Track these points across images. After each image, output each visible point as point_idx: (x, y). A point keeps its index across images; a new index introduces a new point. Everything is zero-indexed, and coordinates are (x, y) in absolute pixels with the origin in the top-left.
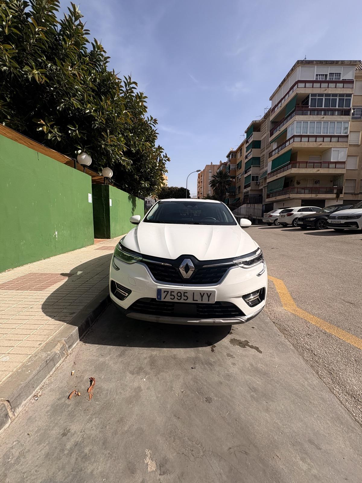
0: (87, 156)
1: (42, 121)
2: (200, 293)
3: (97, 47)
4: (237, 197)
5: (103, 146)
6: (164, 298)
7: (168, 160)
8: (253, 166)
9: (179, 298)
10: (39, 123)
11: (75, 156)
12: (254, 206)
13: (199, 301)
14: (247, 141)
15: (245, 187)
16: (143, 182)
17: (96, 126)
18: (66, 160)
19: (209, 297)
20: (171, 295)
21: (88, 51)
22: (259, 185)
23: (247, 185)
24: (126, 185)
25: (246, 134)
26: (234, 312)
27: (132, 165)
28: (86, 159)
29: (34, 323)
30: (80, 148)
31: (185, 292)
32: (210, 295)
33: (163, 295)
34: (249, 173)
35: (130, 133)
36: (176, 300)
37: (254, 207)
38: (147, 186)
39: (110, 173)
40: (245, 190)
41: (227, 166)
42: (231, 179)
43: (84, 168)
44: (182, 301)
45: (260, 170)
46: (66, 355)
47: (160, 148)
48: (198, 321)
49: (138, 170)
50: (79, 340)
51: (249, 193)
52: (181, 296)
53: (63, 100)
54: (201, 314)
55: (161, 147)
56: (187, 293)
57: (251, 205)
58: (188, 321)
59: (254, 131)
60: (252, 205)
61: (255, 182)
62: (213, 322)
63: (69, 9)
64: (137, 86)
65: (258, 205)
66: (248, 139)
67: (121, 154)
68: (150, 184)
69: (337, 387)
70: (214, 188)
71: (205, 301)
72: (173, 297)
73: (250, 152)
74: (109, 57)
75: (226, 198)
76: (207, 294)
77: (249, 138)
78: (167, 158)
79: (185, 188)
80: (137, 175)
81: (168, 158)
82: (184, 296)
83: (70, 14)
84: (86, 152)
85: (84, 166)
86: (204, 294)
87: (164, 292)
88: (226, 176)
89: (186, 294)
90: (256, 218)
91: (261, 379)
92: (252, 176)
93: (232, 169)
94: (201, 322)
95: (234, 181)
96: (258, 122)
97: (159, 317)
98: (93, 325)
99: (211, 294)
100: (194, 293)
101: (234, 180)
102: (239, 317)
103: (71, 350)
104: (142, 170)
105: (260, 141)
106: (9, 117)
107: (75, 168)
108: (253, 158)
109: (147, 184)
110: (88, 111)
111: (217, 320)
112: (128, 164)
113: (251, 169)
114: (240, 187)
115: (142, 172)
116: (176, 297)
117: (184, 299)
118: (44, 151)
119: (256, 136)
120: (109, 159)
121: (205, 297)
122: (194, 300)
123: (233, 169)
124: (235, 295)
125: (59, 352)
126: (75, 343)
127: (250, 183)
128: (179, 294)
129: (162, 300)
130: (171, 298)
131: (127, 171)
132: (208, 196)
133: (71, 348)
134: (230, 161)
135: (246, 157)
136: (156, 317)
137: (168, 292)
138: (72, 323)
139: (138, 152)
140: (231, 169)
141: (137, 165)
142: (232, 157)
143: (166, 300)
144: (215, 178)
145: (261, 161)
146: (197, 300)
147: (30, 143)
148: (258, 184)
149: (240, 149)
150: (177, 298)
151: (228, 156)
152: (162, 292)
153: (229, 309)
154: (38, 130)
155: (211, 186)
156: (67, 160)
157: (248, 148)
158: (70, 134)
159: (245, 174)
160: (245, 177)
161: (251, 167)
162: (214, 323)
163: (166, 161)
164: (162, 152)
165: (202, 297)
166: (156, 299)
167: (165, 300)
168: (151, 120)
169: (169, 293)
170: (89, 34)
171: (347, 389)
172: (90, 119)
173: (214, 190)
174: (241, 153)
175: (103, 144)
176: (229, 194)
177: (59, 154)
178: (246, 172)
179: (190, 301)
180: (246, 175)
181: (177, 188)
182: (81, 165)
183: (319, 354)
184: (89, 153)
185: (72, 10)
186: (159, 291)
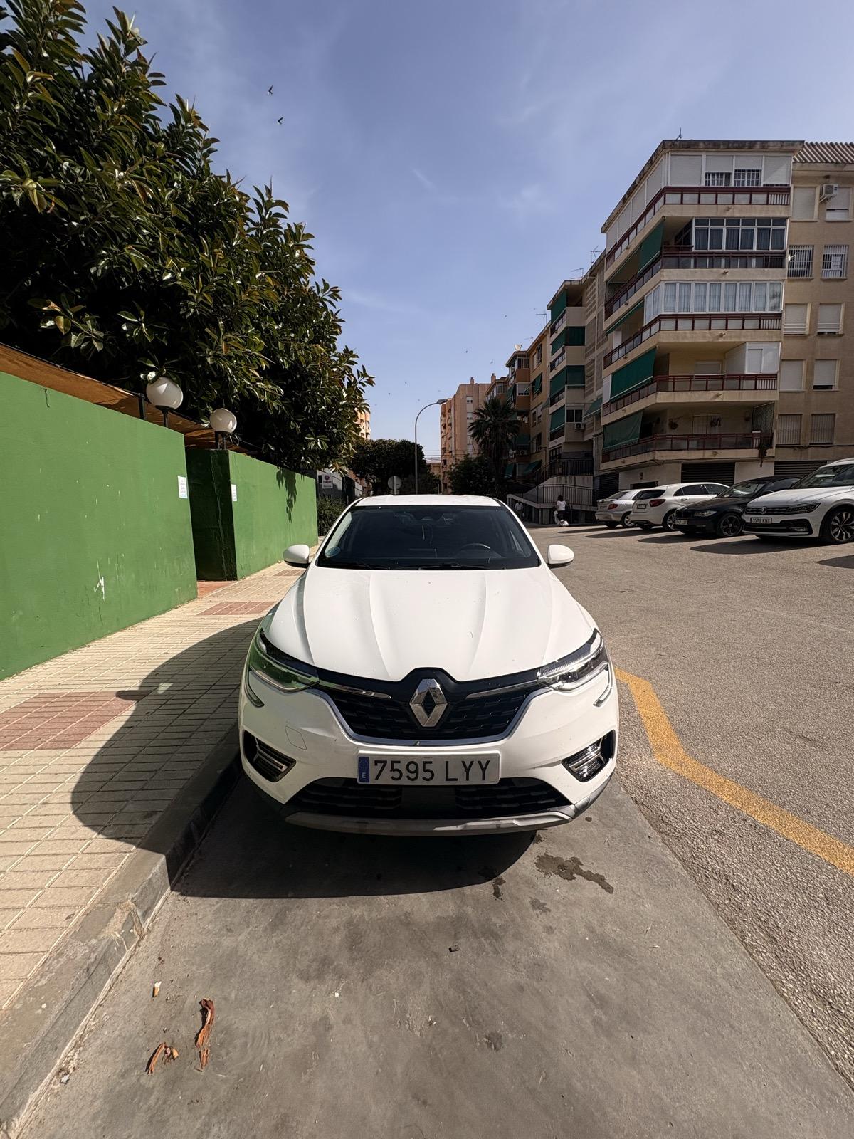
0: (172, 385)
1: (52, 304)
2: (463, 762)
3: (182, 114)
4: (535, 459)
5: (209, 360)
6: (377, 779)
7: (370, 382)
8: (568, 388)
9: (413, 776)
10: (45, 308)
11: (140, 387)
12: (575, 481)
13: (462, 782)
14: (552, 329)
15: (553, 436)
16: (312, 439)
17: (190, 311)
18: (119, 397)
19: (484, 770)
20: (393, 770)
21: (163, 126)
22: (583, 431)
23: (555, 432)
24: (271, 447)
25: (550, 311)
26: (543, 800)
27: (282, 399)
28: (168, 393)
29: (53, 852)
30: (153, 366)
31: (427, 761)
32: (485, 764)
33: (374, 771)
34: (559, 404)
35: (274, 322)
36: (404, 782)
37: (575, 483)
38: (322, 446)
39: (231, 422)
40: (552, 444)
41: (509, 388)
42: (519, 418)
43: (163, 415)
44: (420, 782)
45: (586, 395)
46: (139, 938)
47: (348, 353)
48: (459, 828)
49: (297, 408)
50: (169, 888)
51: (562, 450)
52: (416, 771)
53: (104, 252)
54: (466, 808)
55: (352, 352)
56: (431, 762)
57: (568, 480)
58: (436, 829)
59: (568, 305)
60: (570, 480)
61: (575, 423)
62: (495, 827)
63: (110, 23)
64: (287, 211)
65: (583, 479)
66: (556, 323)
67: (254, 375)
68: (327, 442)
69: (791, 977)
70: (480, 441)
71: (475, 780)
72: (397, 775)
73: (562, 354)
74: (215, 140)
75: (509, 463)
76: (480, 762)
77: (558, 321)
78: (367, 378)
79: (412, 441)
80: (295, 421)
81: (370, 377)
82: (425, 770)
83: (114, 38)
84: (167, 376)
85: (165, 410)
86: (472, 762)
87: (376, 764)
88: (506, 410)
89: (428, 767)
90: (579, 509)
91: (616, 969)
92: (567, 411)
93: (519, 394)
94: (468, 829)
95: (526, 422)
96: (577, 283)
97: (367, 823)
98: (204, 838)
99: (488, 762)
100: (447, 763)
101: (526, 419)
102: (557, 808)
103: (149, 920)
104: (308, 410)
105: (583, 328)
107: (142, 417)
108: (569, 369)
109: (321, 443)
110: (169, 276)
111: (504, 822)
112: (273, 397)
113: (564, 393)
114: (539, 436)
115: (306, 414)
116: (405, 773)
117: (424, 778)
119: (572, 317)
120: (226, 387)
121: (476, 769)
122: (447, 779)
123: (522, 394)
124: (544, 762)
125: (119, 936)
126: (159, 900)
127: (563, 427)
128: (412, 767)
129: (372, 782)
130: (393, 778)
131: (271, 412)
132: (468, 458)
133: (149, 916)
134: (514, 374)
135: (553, 366)
136: (358, 822)
137: (385, 763)
138: (150, 844)
139: (296, 366)
140: (517, 394)
141: (296, 396)
142: (519, 366)
143: (380, 782)
144: (483, 417)
145: (586, 374)
146: (456, 780)
147: (26, 364)
148: (582, 428)
149: (538, 346)
150: (408, 777)
151: (510, 364)
152: (371, 763)
153: (532, 794)
154: (43, 327)
155: (473, 436)
156: (121, 398)
157: (555, 346)
158: (125, 332)
159: (551, 406)
160: (550, 412)
161: (563, 390)
162: (498, 827)
163: (364, 385)
164: (353, 363)
165: (467, 770)
166: (356, 779)
167: (378, 783)
168: (324, 290)
169: (389, 764)
170: (162, 83)
171: (813, 982)
172: (175, 294)
173: (481, 444)
174: (540, 356)
175: (210, 356)
176: (515, 452)
177: (99, 384)
178: (553, 402)
179: (439, 780)
180: (553, 409)
181: (393, 441)
182: (158, 407)
183: (743, 885)
184: (175, 379)
185: (118, 26)
186: (363, 761)
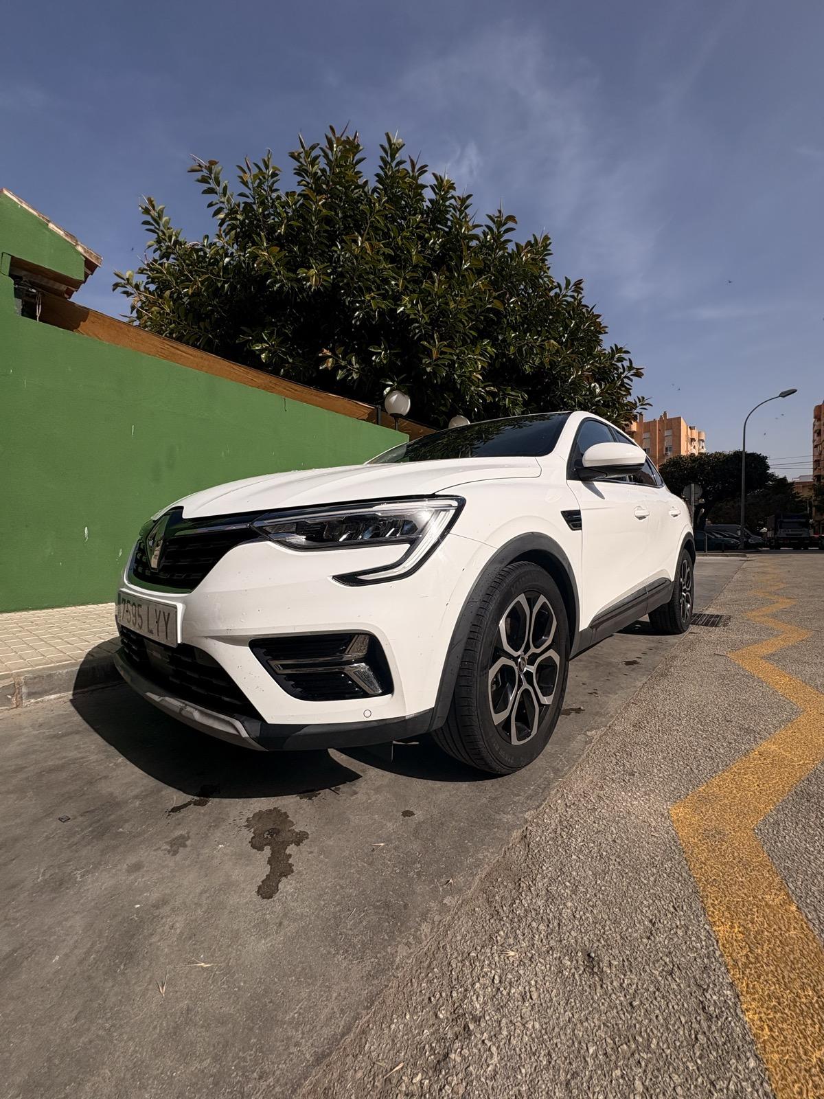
0: (402, 396)
1: (325, 351)
2: (156, 611)
7: (638, 374)
10: (320, 355)
11: (379, 400)
13: (156, 636)
17: (416, 333)
18: (366, 411)
19: (167, 625)
20: (128, 610)
26: (227, 696)
27: (527, 404)
28: (400, 403)
30: (391, 383)
31: (139, 604)
36: (132, 626)
43: (394, 421)
44: (137, 628)
46: (15, 706)
47: (616, 351)
52: (135, 615)
53: (357, 305)
55: (621, 348)
56: (141, 606)
63: (382, 146)
64: (516, 222)
67: (479, 380)
71: (164, 637)
72: (129, 616)
76: (164, 613)
81: (638, 369)
82: (139, 615)
83: (384, 155)
84: (398, 389)
85: (397, 416)
86: (160, 612)
89: (140, 611)
94: (164, 703)
99: (169, 614)
100: (148, 608)
103: (33, 701)
106: (291, 361)
107: (378, 424)
110: (402, 309)
112: (514, 403)
117: (139, 625)
118: (321, 400)
121: (162, 622)
122: (149, 630)
124: (216, 631)
126: (53, 694)
128: (134, 610)
130: (128, 620)
133: (35, 698)
146: (152, 632)
150: (133, 621)
152: (121, 600)
153: (214, 681)
154: (321, 368)
158: (373, 361)
164: (621, 360)
165: (158, 622)
168: (567, 288)
169: (126, 603)
170: (426, 171)
172: (405, 320)
177: (346, 400)
179: (145, 631)
181: (720, 454)
182: (392, 415)
184: (404, 390)
185: (387, 146)
